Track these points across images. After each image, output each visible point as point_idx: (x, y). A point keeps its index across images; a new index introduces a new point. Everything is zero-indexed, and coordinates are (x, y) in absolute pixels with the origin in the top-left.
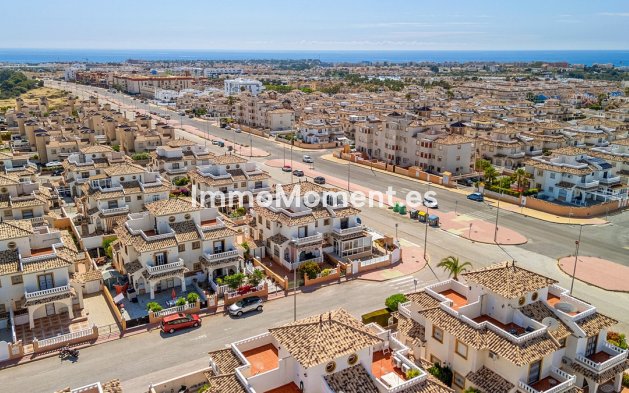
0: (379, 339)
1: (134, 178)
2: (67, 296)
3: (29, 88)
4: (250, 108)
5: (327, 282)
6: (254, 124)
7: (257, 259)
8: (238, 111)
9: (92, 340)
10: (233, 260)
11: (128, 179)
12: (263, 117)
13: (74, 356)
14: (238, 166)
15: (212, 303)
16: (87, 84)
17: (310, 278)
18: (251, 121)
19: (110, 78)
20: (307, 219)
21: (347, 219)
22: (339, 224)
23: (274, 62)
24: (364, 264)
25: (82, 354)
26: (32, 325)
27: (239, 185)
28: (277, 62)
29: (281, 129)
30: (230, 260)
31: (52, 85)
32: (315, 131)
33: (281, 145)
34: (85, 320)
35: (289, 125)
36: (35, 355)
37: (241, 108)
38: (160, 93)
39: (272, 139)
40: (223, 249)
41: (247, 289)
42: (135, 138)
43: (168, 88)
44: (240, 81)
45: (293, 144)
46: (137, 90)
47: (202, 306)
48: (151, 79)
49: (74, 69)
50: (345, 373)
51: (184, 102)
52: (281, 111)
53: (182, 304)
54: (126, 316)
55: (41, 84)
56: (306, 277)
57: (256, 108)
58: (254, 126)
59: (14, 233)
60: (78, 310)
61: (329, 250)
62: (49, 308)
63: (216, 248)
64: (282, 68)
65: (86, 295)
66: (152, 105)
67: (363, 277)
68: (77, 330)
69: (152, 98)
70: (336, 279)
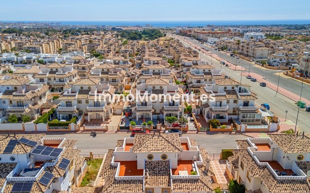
0: (179, 150)
1: (159, 71)
2: (102, 111)
3: (160, 37)
4: (247, 46)
5: (223, 132)
6: (248, 55)
7: (194, 114)
8: (241, 48)
9: (105, 131)
10: (176, 110)
11: (156, 71)
12: (252, 51)
13: (94, 135)
14: (209, 71)
15: (159, 128)
16: (183, 35)
17: (213, 128)
18: (246, 53)
19: (193, 33)
20: (222, 97)
21: (248, 102)
22: (242, 104)
23: (284, 25)
24: (249, 127)
25: (97, 135)
26: (89, 121)
27: (208, 79)
28: (287, 25)
29: (261, 58)
30: (174, 110)
31: (169, 35)
32: (278, 60)
33: (257, 66)
34: (108, 123)
35: (267, 56)
36: (83, 131)
37: (243, 46)
38: (210, 39)
39: (253, 63)
40: (173, 105)
41: (177, 125)
42: (180, 57)
43: (216, 37)
44: (252, 34)
45: (263, 66)
46: (201, 38)
47: (154, 128)
48: (209, 33)
49: (180, 29)
50: (158, 162)
51: (219, 44)
52: (263, 48)
53: (145, 125)
54: (123, 125)
55: (165, 35)
56: (211, 127)
57: (250, 47)
58: (247, 56)
59: (91, 83)
60: (107, 118)
61: (234, 117)
62: (98, 115)
63: (170, 104)
64: (288, 28)
65: (114, 114)
66: (205, 45)
67: (246, 134)
68: (103, 126)
69: (206, 41)
70: (230, 132)
